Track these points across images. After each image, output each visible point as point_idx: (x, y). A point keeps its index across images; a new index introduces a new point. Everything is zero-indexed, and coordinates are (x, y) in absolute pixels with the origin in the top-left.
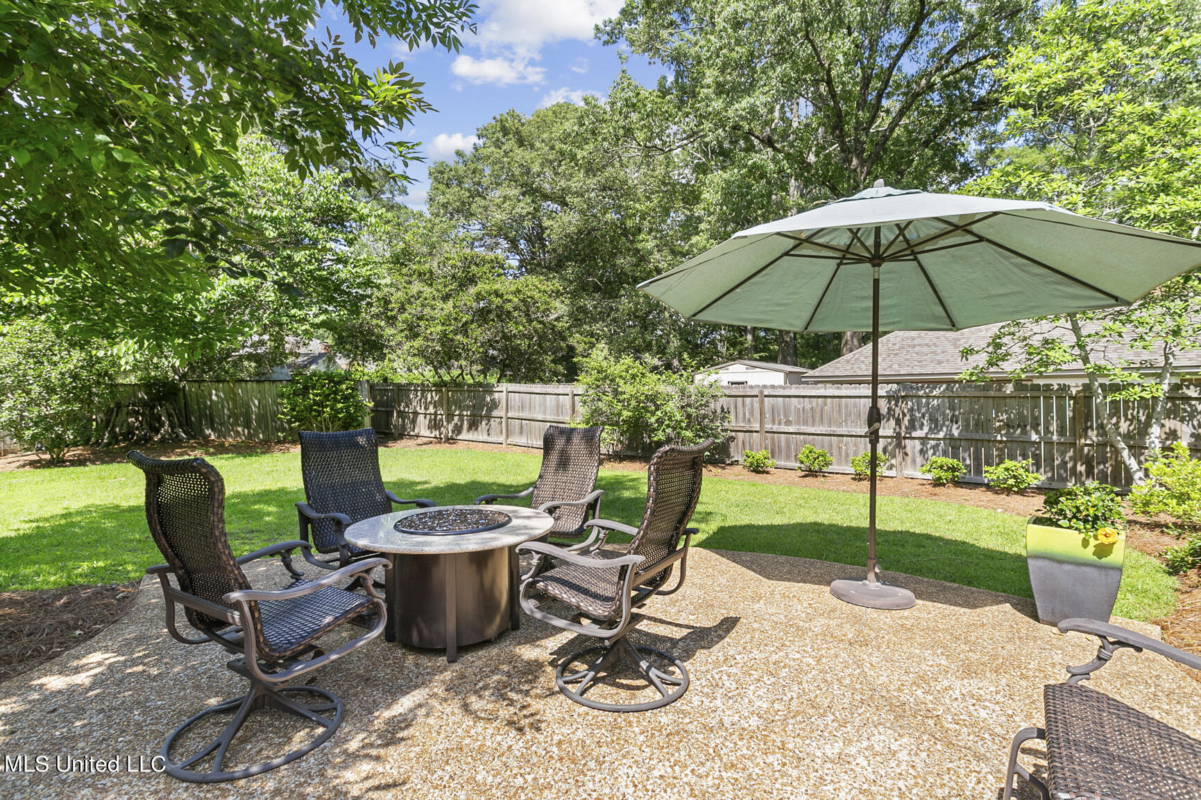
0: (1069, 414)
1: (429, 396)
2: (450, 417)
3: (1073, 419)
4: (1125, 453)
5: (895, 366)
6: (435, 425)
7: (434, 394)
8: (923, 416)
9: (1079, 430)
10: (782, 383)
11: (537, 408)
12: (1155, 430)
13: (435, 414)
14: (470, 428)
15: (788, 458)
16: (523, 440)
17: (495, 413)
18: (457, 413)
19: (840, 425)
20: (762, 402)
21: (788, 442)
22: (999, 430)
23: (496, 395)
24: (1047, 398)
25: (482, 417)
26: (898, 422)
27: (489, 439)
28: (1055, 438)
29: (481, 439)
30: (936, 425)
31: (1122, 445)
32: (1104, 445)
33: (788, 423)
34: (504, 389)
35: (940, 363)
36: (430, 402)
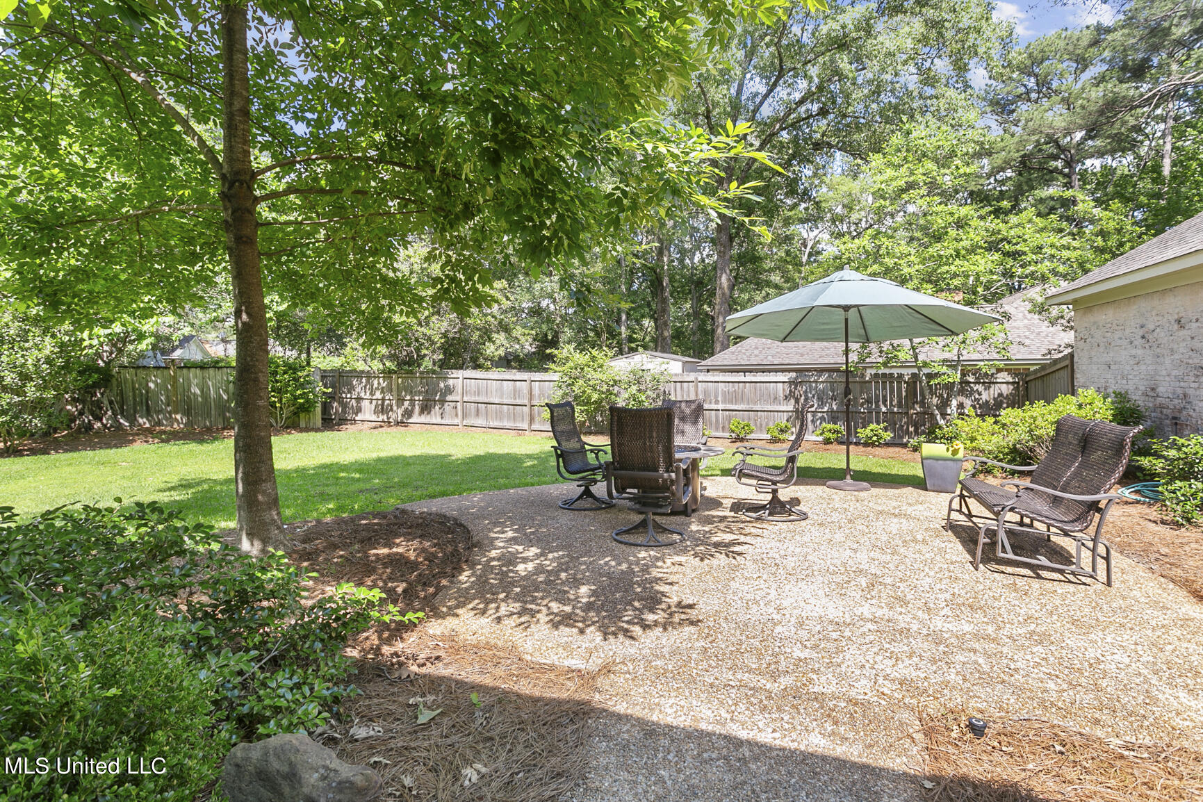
0: (904, 394)
1: (376, 382)
2: (400, 401)
3: (906, 396)
4: (938, 417)
5: (770, 358)
6: (382, 409)
7: (381, 380)
8: (813, 396)
9: (910, 404)
10: (680, 371)
11: (494, 393)
12: (954, 403)
13: (383, 399)
14: (422, 412)
15: (717, 429)
16: (480, 421)
17: (449, 398)
18: (408, 398)
19: (756, 403)
20: (697, 387)
21: (717, 417)
22: (862, 405)
23: (451, 382)
24: (892, 383)
25: (435, 401)
26: (797, 401)
27: (443, 422)
28: (895, 409)
29: (434, 421)
30: (822, 403)
31: (937, 412)
32: (925, 413)
33: (717, 402)
34: (460, 376)
35: (802, 355)
36: (377, 389)
